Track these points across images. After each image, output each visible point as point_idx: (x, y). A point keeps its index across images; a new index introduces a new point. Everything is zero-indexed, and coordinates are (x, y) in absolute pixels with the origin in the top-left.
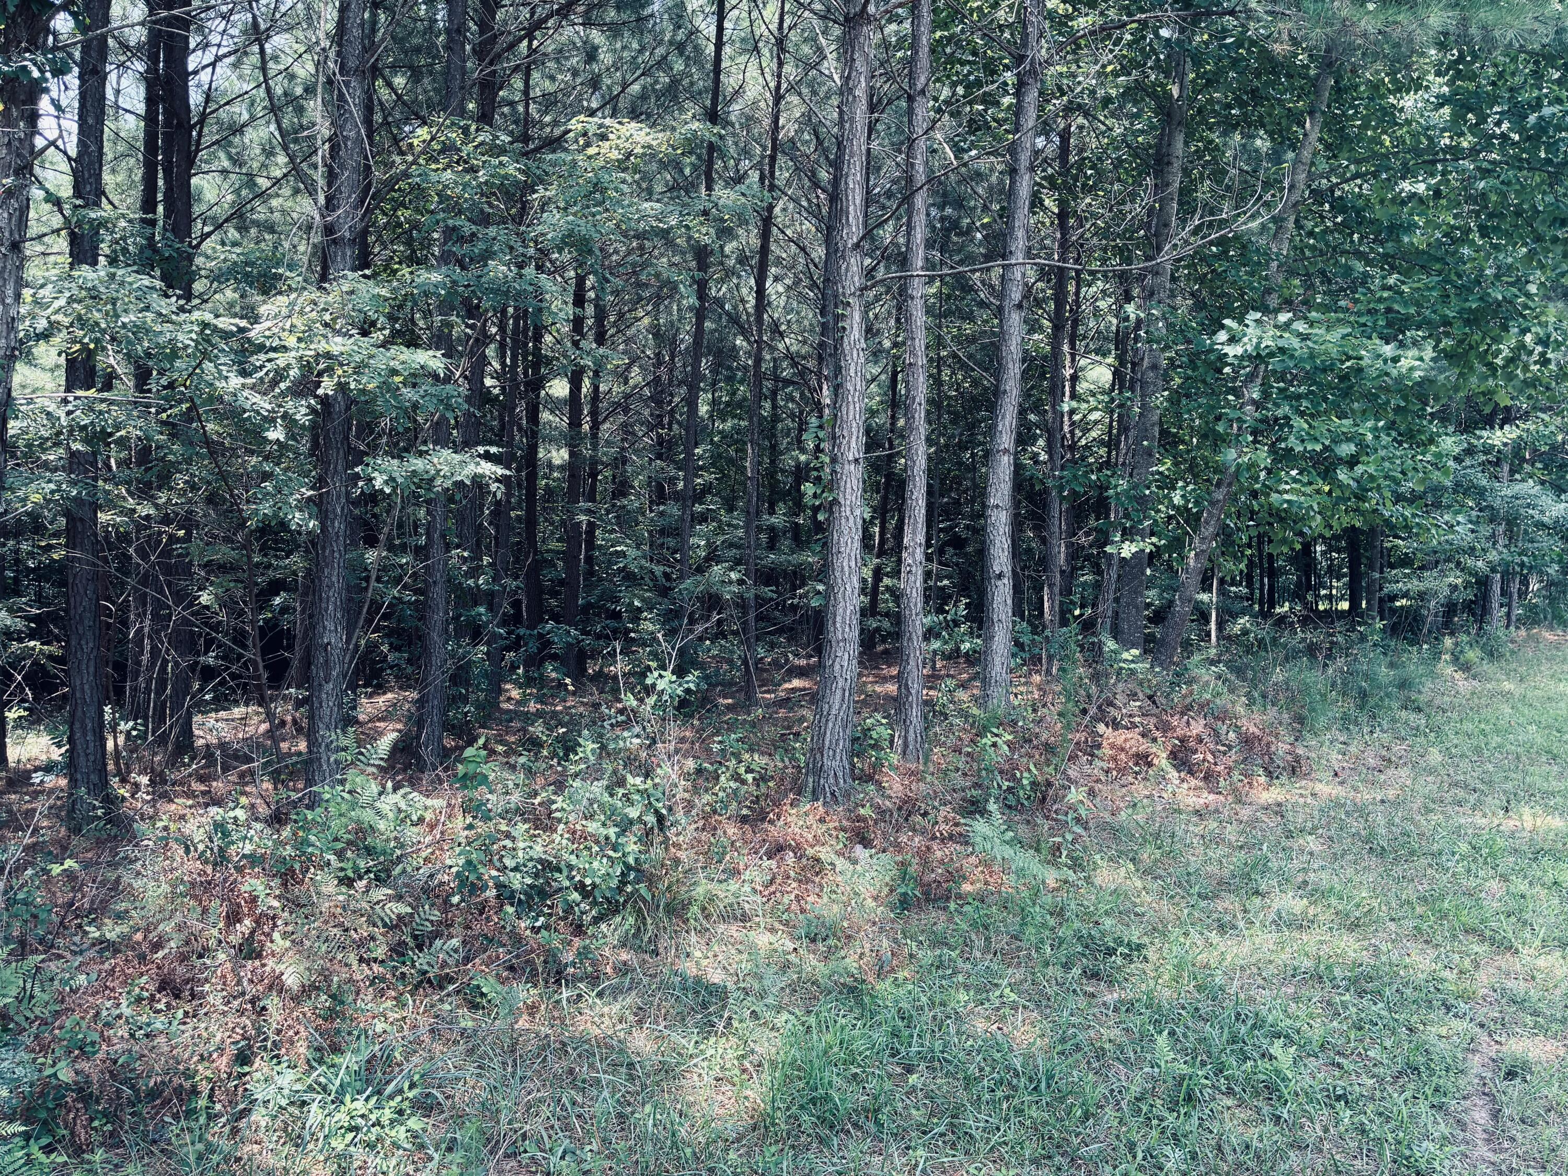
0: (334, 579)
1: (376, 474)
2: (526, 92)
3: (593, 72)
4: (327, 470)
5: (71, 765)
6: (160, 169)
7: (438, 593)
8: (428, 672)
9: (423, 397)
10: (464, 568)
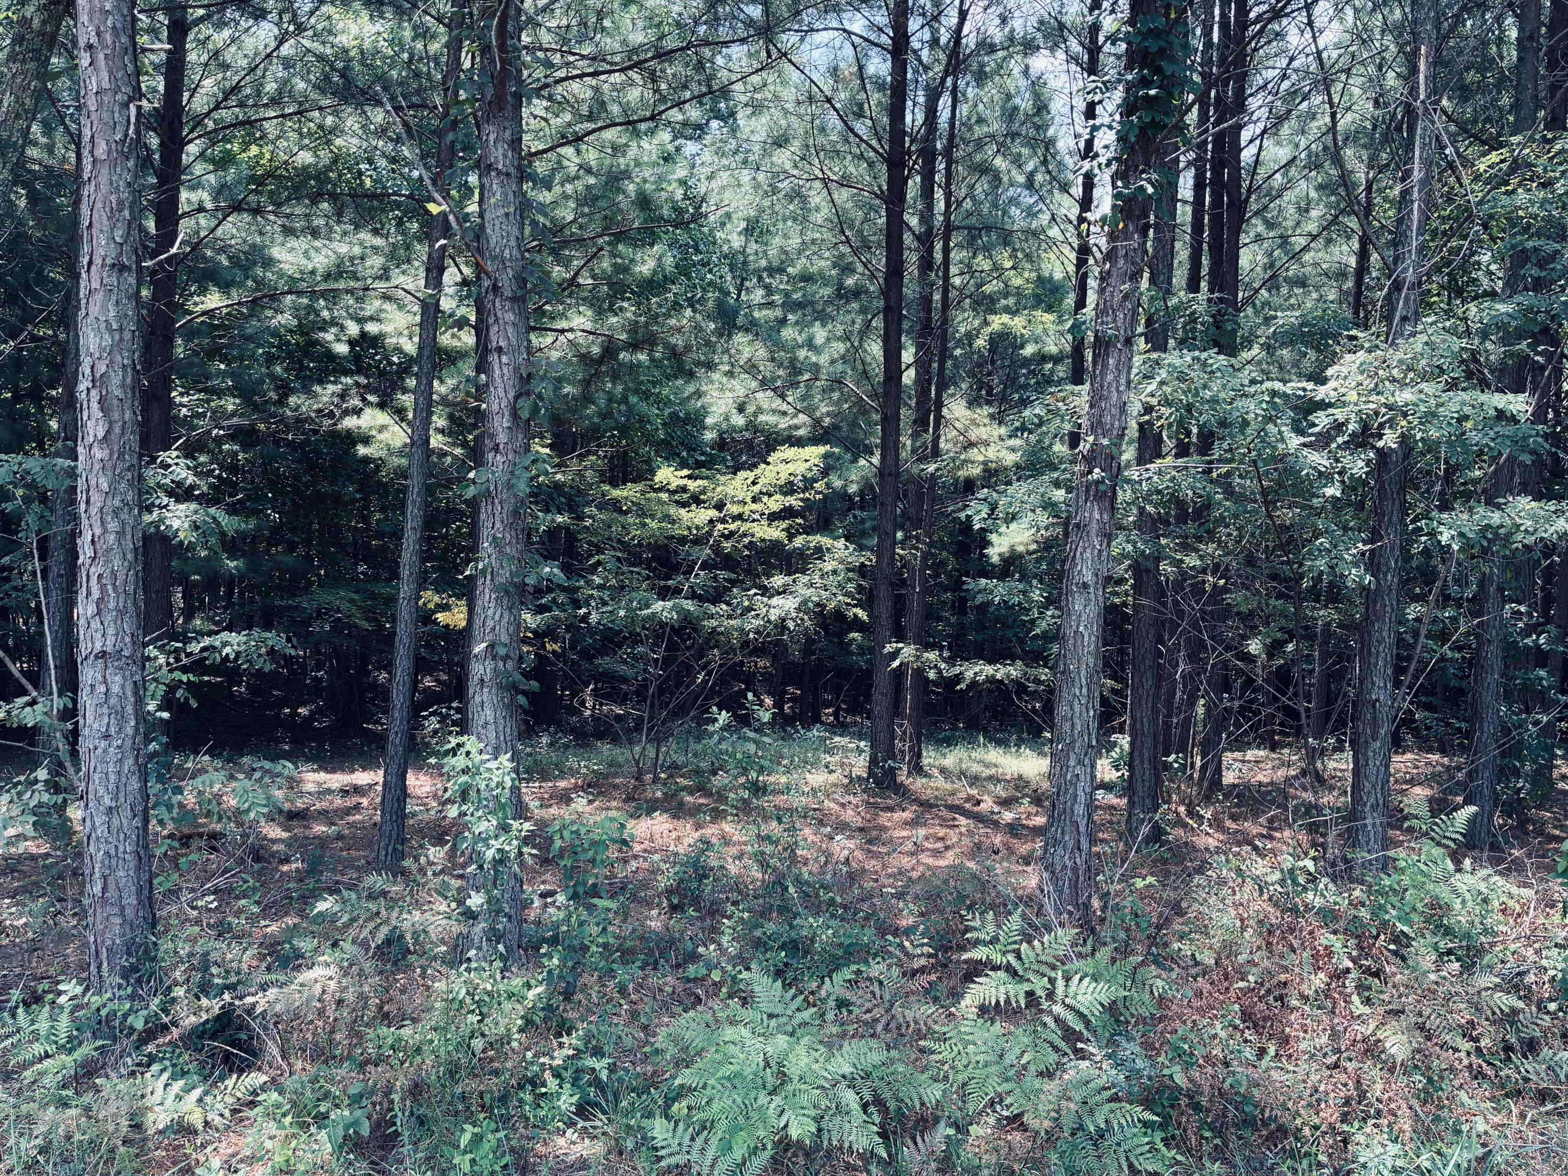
0: (1385, 634)
1: (1442, 529)
4: (1380, 522)
5: (1128, 788)
6: (1205, 246)
7: (1493, 654)
8: (1479, 739)
9: (1493, 440)
10: (1521, 625)
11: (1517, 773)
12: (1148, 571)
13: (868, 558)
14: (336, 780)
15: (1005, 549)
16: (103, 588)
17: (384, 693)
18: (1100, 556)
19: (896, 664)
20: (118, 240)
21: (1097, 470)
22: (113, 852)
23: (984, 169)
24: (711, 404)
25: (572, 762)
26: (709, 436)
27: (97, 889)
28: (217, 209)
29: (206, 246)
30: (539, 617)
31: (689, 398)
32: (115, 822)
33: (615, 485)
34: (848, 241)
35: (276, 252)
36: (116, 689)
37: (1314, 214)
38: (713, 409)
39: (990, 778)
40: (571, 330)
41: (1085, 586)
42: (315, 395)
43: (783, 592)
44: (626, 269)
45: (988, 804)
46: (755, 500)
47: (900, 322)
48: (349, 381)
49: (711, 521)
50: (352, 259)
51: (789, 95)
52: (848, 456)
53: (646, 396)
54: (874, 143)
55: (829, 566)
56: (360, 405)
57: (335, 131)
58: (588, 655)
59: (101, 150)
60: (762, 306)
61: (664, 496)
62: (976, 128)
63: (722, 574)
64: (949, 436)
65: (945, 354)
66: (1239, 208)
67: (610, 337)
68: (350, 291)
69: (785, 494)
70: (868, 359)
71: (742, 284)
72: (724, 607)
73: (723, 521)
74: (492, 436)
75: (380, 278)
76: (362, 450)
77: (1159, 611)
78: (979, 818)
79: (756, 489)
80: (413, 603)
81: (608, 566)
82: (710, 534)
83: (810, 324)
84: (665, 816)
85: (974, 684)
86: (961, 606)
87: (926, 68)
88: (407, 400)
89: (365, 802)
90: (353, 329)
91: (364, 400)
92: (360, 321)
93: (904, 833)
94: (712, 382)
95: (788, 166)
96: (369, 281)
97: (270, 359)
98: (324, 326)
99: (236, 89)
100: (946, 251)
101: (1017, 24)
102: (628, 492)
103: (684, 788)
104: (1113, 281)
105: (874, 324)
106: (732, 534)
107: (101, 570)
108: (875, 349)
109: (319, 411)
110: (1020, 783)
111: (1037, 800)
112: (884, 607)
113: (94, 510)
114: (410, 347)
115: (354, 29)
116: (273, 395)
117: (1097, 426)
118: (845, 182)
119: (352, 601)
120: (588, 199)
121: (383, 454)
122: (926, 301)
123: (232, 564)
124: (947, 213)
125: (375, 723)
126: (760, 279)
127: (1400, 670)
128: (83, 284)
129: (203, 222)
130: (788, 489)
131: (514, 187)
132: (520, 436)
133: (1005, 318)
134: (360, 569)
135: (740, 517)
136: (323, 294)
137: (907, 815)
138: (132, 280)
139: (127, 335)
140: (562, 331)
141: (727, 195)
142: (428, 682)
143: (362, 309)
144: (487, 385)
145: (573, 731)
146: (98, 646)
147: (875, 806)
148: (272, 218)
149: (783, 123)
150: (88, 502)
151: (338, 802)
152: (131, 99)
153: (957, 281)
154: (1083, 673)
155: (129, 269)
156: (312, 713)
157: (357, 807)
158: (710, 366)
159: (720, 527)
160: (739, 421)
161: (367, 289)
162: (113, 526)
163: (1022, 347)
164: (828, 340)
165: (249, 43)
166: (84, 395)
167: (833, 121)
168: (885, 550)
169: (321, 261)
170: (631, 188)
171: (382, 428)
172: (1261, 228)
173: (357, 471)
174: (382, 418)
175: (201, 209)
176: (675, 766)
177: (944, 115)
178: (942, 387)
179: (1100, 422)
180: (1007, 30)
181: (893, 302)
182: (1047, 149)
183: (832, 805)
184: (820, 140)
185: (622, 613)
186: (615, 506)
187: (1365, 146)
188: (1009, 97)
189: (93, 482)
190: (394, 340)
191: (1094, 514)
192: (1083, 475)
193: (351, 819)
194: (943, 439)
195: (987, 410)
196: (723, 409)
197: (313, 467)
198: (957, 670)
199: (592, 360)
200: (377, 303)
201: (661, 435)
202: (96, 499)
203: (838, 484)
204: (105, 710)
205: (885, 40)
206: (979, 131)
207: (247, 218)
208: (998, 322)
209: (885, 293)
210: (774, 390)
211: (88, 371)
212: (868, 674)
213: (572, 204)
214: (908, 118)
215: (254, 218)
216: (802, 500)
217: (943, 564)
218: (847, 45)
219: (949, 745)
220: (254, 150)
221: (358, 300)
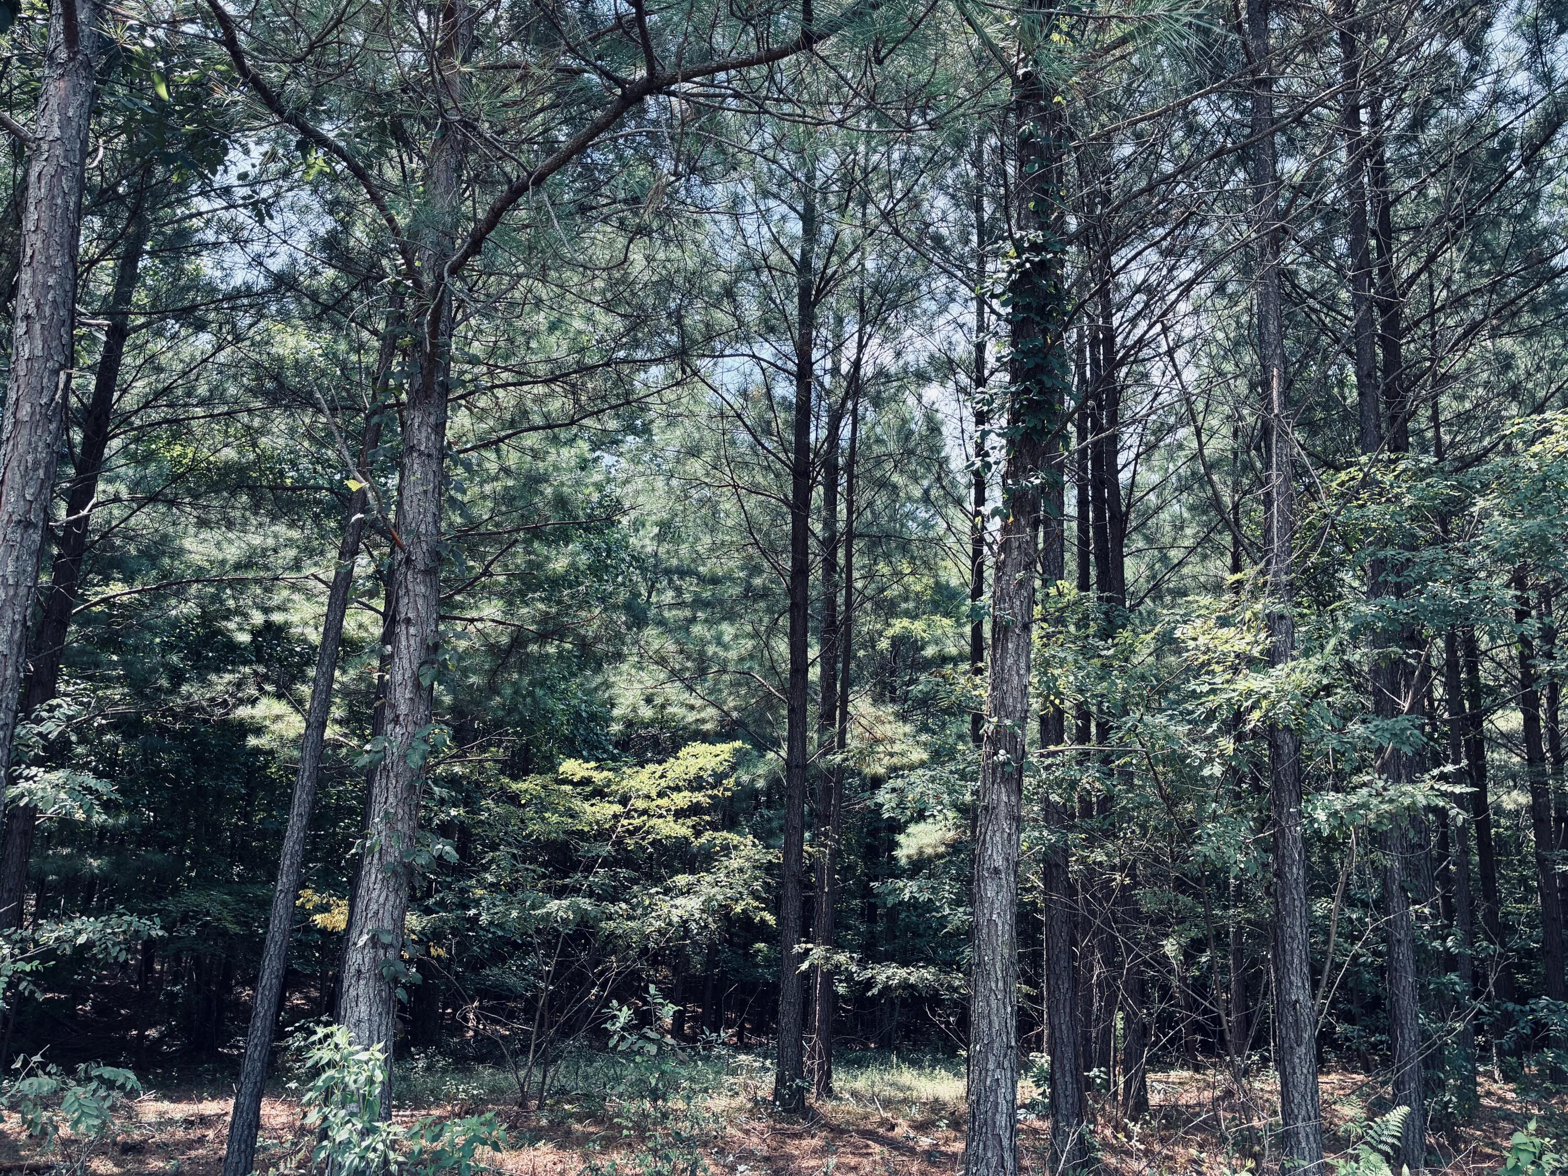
0: (1297, 930)
2: (1434, 417)
3: (1509, 381)
4: (1280, 814)
5: (1052, 1109)
6: (1092, 557)
7: (1404, 953)
8: (1402, 1047)
9: (1373, 733)
10: (1427, 927)
11: (1442, 1085)
12: (1057, 865)
13: (774, 856)
14: (179, 1110)
15: (913, 851)
17: (245, 1012)
18: (1009, 841)
19: (804, 966)
20: (28, 497)
21: (1002, 752)
23: (883, 484)
24: (619, 696)
25: (450, 1085)
26: (615, 728)
28: (133, 500)
29: (116, 535)
30: (425, 919)
31: (596, 689)
33: (515, 778)
34: (757, 543)
35: (188, 543)
37: (1188, 531)
38: (622, 700)
39: (905, 1101)
40: (481, 620)
41: (996, 871)
42: (211, 684)
43: (688, 891)
44: (540, 566)
45: (902, 1130)
46: (661, 795)
47: (806, 621)
48: (247, 670)
49: (615, 817)
50: (264, 550)
51: (703, 412)
52: (755, 753)
53: (552, 689)
54: (782, 456)
55: (735, 864)
56: (256, 693)
57: (263, 431)
58: (476, 965)
59: (25, 411)
60: (671, 606)
61: (568, 788)
62: (875, 447)
63: (623, 872)
64: (855, 733)
65: (849, 655)
66: (1120, 519)
67: (520, 627)
68: (258, 581)
69: (692, 789)
70: (775, 657)
71: (653, 586)
72: (624, 906)
73: (628, 815)
74: (394, 707)
75: (290, 569)
76: (252, 741)
77: (1071, 907)
78: (893, 1145)
79: (664, 783)
80: (289, 904)
81: (503, 864)
82: (613, 829)
83: (718, 622)
84: (550, 1145)
85: (887, 988)
86: (869, 914)
87: (829, 393)
88: (305, 690)
89: (211, 1134)
90: (258, 618)
91: (261, 689)
92: (266, 611)
93: (813, 1163)
94: (620, 674)
95: (700, 473)
96: (280, 571)
97: (168, 647)
98: (228, 616)
99: (167, 390)
100: (849, 556)
101: (910, 357)
102: (529, 785)
103: (571, 1115)
104: (1008, 570)
105: (780, 623)
106: (637, 829)
108: (782, 646)
109: (212, 699)
110: (936, 1106)
111: (955, 1124)
112: (792, 909)
114: (314, 637)
115: (291, 342)
116: (164, 683)
117: (999, 708)
118: (754, 489)
119: (224, 904)
120: (507, 498)
121: (274, 745)
122: (830, 603)
123: (95, 864)
124: (849, 522)
125: (231, 1047)
126: (671, 581)
127: (1315, 970)
129: (116, 512)
130: (696, 784)
131: (434, 467)
132: (422, 708)
133: (906, 622)
134: (236, 870)
135: (645, 812)
136: (231, 584)
137: (816, 1142)
138: (37, 537)
139: (22, 591)
140: (472, 621)
141: (641, 499)
142: (297, 1000)
143: (269, 599)
144: (392, 656)
145: (452, 1053)
147: (783, 1133)
148: (188, 509)
149: (697, 436)
151: (180, 1134)
152: (62, 367)
153: (859, 585)
154: (998, 965)
155: (35, 526)
156: (162, 1036)
157: (202, 1140)
158: (619, 657)
159: (625, 822)
160: (647, 713)
161: (276, 579)
163: (923, 648)
164: (736, 637)
165: (186, 351)
167: (744, 437)
168: (793, 849)
169: (233, 553)
170: (549, 491)
171: (278, 718)
172: (1141, 544)
173: (245, 764)
174: (280, 707)
175: (117, 499)
176: (563, 1091)
177: (845, 432)
178: (847, 684)
179: (1002, 704)
180: (901, 363)
181: (798, 599)
182: (941, 466)
183: (734, 1131)
184: (731, 451)
185: (514, 914)
186: (514, 799)
187: (1228, 474)
188: (904, 421)
190: (299, 630)
191: (1001, 796)
192: (988, 757)
193: (193, 1153)
194: (848, 736)
195: (890, 708)
196: (631, 700)
197: (198, 760)
198: (869, 973)
199: (500, 650)
200: (285, 593)
201: (566, 730)
203: (745, 778)
205: (791, 366)
206: (877, 450)
207: (162, 508)
208: (899, 625)
209: (791, 592)
210: (682, 681)
212: (775, 988)
213: (490, 504)
214: (812, 436)
215: (169, 509)
216: (710, 797)
217: (851, 868)
218: (757, 370)
219: (860, 1067)
220: (177, 450)
221: (266, 590)
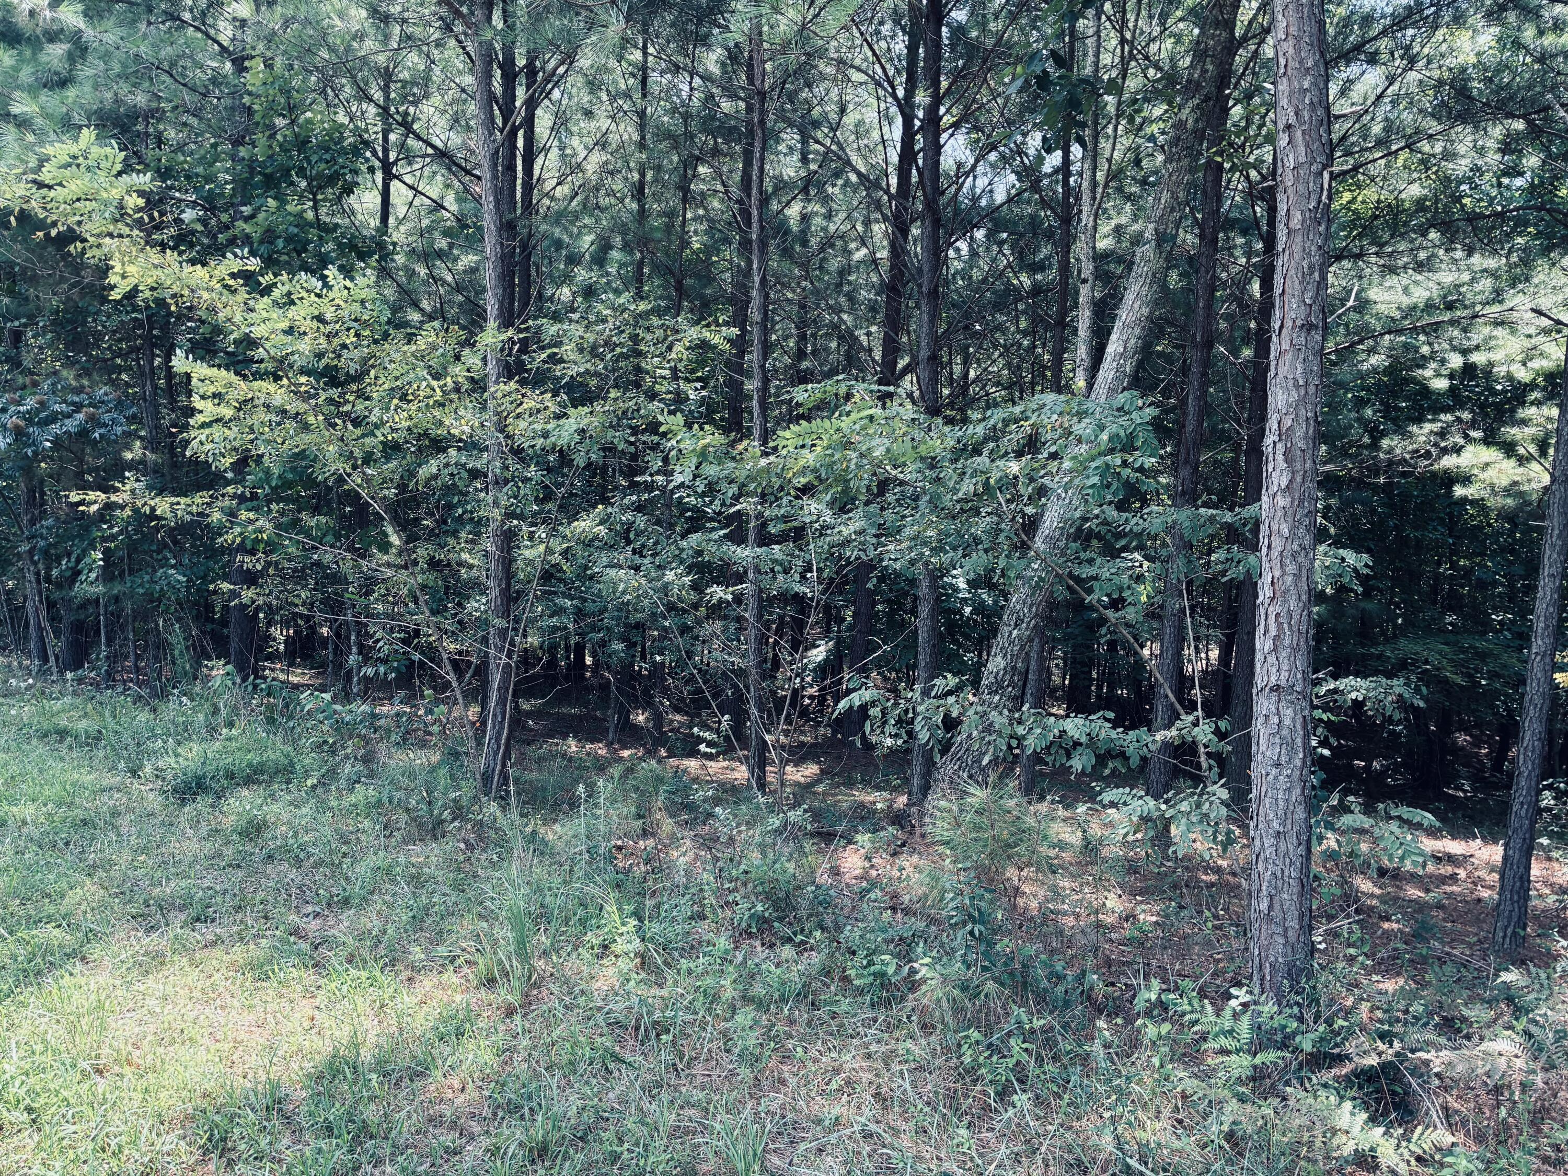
16: (1280, 625)
20: (1308, 301)
22: (1279, 874)
27: (1264, 906)
32: (1283, 846)
35: (1374, 294)
36: (1287, 721)
42: (1411, 436)
48: (1449, 417)
50: (1459, 287)
56: (1461, 441)
59: (1296, 220)
68: (1453, 323)
75: (1491, 302)
76: (1459, 491)
80: (1548, 660)
88: (1518, 432)
90: (1456, 361)
91: (1466, 436)
92: (1465, 352)
96: (1479, 307)
97: (1360, 403)
98: (1422, 362)
107: (1278, 609)
109: (1414, 452)
113: (1275, 554)
114: (1522, 373)
116: (1363, 440)
119: (1441, 653)
121: (1485, 494)
128: (1273, 348)
134: (1448, 619)
136: (1425, 329)
138: (1318, 337)
139: (1312, 389)
143: (1469, 339)
146: (1273, 679)
148: (1373, 259)
150: (1269, 547)
152: (1325, 167)
155: (1317, 327)
157: (1453, 878)
161: (1476, 316)
162: (1291, 568)
166: (1270, 449)
169: (1423, 294)
171: (1487, 465)
174: (1490, 454)
189: (1275, 528)
190: (1503, 368)
193: (1449, 889)
200: (1486, 330)
202: (1277, 544)
204: (1277, 740)
207: (1348, 264)
211: (1275, 426)
215: (1355, 263)
221: (1465, 330)
